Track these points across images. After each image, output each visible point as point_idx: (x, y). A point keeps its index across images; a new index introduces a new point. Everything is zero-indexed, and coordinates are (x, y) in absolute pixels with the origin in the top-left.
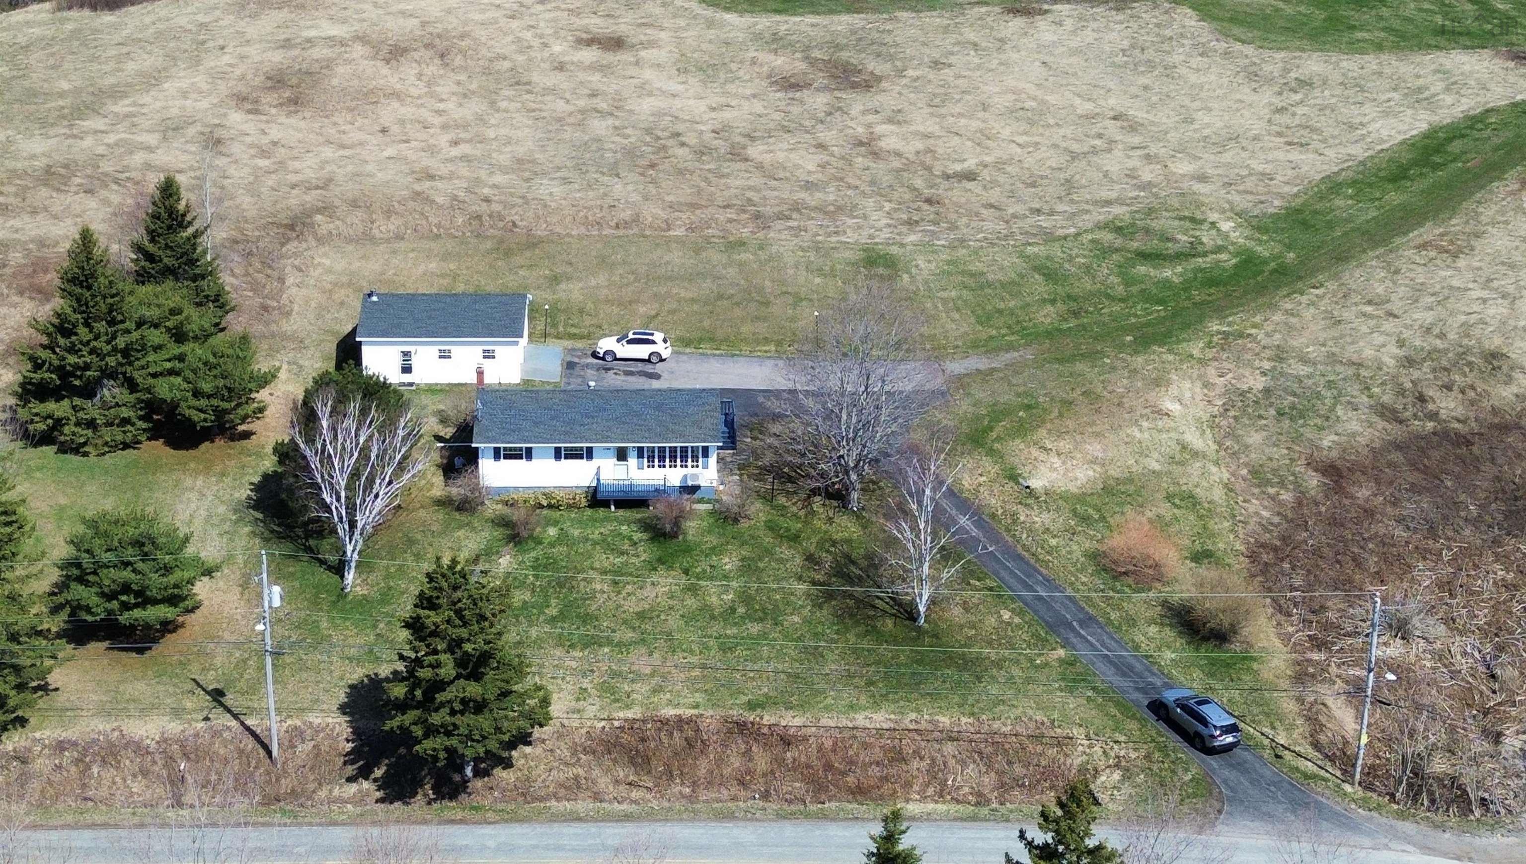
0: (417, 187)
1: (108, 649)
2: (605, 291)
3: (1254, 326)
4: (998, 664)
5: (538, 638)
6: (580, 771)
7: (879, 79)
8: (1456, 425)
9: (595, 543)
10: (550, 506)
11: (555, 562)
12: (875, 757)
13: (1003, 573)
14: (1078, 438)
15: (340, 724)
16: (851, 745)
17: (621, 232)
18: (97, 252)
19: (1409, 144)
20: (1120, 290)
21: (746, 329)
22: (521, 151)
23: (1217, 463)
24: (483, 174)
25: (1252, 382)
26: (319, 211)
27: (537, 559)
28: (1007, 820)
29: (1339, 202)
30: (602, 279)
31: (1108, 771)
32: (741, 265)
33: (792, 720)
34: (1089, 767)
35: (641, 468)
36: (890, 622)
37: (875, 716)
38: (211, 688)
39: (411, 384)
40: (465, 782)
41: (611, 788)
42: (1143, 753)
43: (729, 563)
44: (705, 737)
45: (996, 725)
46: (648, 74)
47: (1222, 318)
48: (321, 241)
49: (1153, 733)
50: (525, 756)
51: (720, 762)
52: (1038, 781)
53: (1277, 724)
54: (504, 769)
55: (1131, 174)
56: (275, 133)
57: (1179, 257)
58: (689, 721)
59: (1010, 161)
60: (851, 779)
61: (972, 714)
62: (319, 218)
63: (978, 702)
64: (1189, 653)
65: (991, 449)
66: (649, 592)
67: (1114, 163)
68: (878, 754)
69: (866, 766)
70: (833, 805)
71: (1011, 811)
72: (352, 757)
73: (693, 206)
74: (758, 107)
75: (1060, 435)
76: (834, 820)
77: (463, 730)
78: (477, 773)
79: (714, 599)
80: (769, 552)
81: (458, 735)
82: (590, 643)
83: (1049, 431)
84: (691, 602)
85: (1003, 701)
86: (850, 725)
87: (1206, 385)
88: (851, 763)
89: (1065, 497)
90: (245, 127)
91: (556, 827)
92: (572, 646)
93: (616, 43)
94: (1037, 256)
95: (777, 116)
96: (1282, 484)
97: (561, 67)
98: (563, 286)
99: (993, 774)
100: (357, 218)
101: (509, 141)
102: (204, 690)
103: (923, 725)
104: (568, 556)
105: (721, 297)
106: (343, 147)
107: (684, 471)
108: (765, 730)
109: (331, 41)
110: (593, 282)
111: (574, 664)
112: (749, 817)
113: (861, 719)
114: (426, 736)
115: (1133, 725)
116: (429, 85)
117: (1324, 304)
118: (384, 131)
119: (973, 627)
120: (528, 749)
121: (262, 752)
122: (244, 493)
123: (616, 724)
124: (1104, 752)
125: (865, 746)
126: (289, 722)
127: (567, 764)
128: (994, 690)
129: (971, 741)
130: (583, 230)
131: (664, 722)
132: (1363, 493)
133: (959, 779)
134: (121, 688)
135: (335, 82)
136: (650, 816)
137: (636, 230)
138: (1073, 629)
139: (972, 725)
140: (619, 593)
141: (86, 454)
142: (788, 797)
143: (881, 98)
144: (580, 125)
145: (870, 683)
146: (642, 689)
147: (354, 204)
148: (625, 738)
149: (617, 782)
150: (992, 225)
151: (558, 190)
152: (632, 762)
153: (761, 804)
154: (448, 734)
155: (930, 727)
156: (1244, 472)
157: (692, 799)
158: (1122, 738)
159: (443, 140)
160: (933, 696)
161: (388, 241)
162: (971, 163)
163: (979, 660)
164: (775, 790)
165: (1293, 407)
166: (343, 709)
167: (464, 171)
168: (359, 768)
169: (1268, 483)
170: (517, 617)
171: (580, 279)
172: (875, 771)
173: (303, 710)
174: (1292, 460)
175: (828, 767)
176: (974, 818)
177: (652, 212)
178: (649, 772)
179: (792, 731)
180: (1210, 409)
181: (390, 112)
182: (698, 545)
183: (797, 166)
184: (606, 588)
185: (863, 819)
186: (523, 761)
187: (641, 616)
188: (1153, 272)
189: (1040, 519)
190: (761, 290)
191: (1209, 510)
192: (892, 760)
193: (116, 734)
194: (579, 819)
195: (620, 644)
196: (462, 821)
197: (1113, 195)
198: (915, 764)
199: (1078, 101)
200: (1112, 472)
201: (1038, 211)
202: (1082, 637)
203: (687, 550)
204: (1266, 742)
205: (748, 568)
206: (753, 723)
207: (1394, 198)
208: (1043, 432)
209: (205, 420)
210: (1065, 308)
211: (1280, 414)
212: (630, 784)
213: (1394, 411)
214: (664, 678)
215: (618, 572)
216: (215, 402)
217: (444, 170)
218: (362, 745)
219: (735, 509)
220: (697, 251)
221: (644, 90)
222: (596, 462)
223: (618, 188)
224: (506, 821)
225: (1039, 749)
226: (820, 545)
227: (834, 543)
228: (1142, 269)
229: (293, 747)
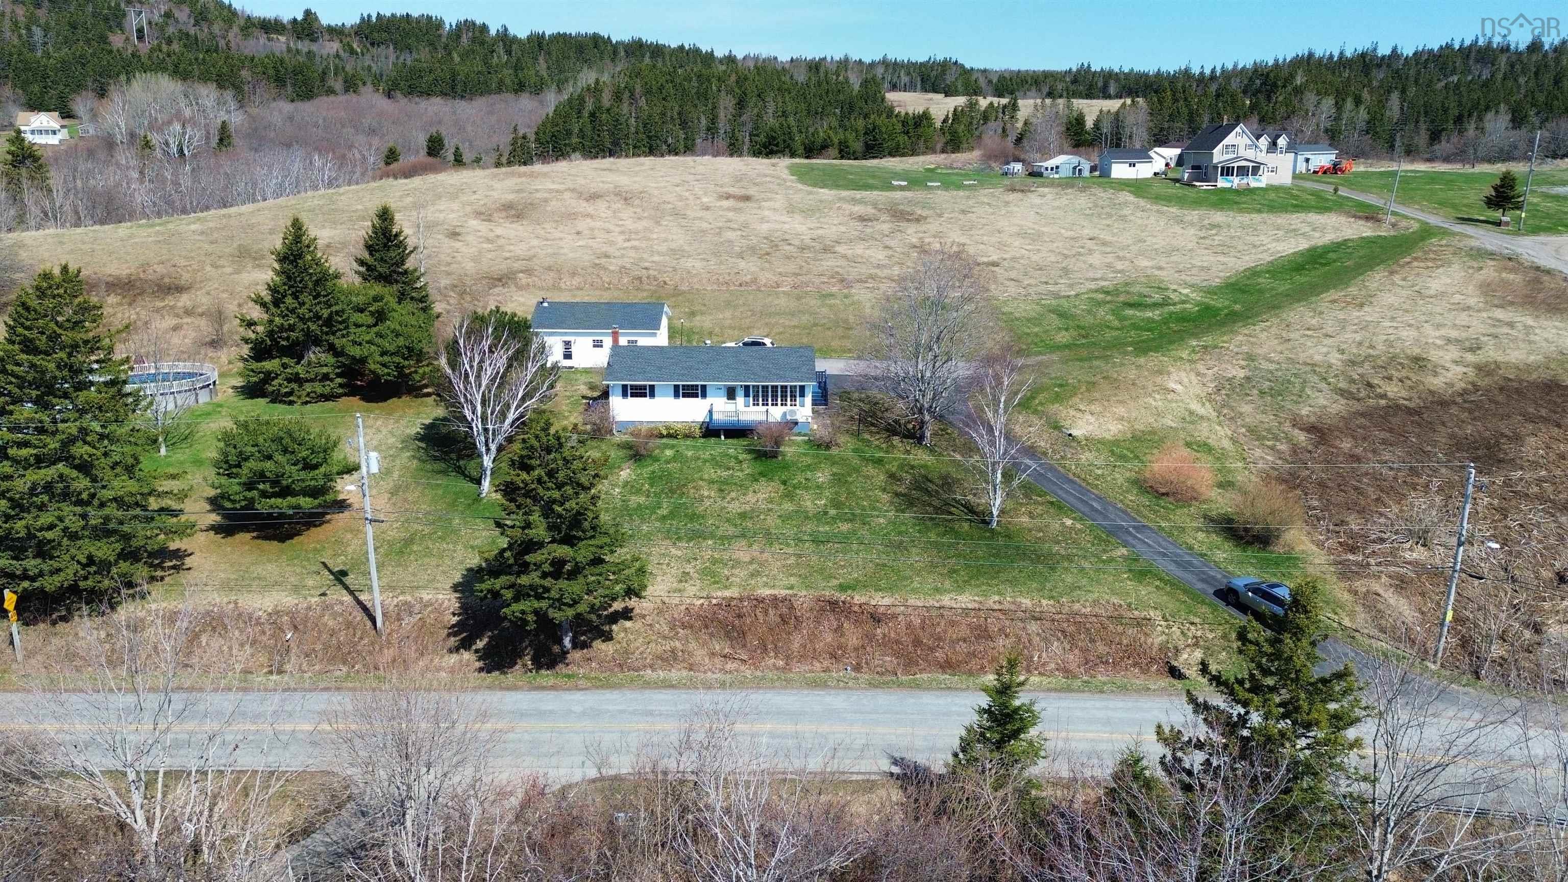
0: (597, 261)
1: (254, 538)
2: (729, 321)
3: (1224, 342)
4: (1069, 558)
5: (649, 532)
6: (678, 644)
7: (926, 218)
8: (1405, 402)
9: (705, 461)
10: (670, 436)
11: (669, 474)
12: (962, 634)
13: (1060, 492)
14: (1106, 403)
15: (449, 600)
16: (938, 624)
17: (742, 289)
18: (305, 240)
19: (1301, 254)
20: (1116, 323)
21: (835, 344)
22: (674, 245)
23: (1220, 424)
24: (645, 256)
25: (1235, 373)
26: (522, 272)
27: (653, 472)
28: (1102, 692)
29: (1260, 280)
30: (728, 314)
31: (1188, 650)
32: (830, 306)
33: (881, 600)
34: (1170, 645)
35: (747, 405)
36: (966, 525)
37: (959, 598)
38: (337, 569)
39: (571, 368)
40: (565, 653)
41: (707, 660)
42: (1219, 633)
43: (822, 477)
44: (799, 614)
45: (1077, 606)
46: (767, 213)
47: (1199, 339)
48: (520, 288)
49: (1226, 616)
50: (625, 630)
51: (813, 637)
52: (1122, 659)
53: (1339, 610)
54: (604, 641)
55: (1109, 266)
56: (499, 231)
57: (1155, 305)
58: (784, 600)
59: (1022, 257)
60: (939, 655)
61: (1052, 597)
62: (521, 275)
63: (1055, 587)
64: (1238, 553)
65: (1036, 410)
66: (751, 497)
67: (1096, 259)
68: (964, 631)
69: (954, 642)
70: (925, 676)
71: (1105, 683)
72: (455, 630)
73: (797, 275)
74: (843, 229)
75: (1091, 401)
76: (928, 689)
77: (554, 594)
78: (576, 645)
79: (809, 503)
80: (857, 470)
81: (549, 598)
82: (697, 536)
83: (1081, 399)
84: (788, 506)
85: (1079, 588)
86: (937, 605)
87: (1198, 374)
88: (940, 639)
89: (1101, 442)
90: (479, 228)
91: (648, 694)
92: (679, 539)
93: (747, 198)
94: (1049, 305)
95: (856, 233)
96: (1276, 438)
97: (707, 208)
98: (698, 318)
99: (1077, 651)
100: (550, 277)
101: (666, 240)
102: (330, 571)
103: (1006, 606)
104: (681, 470)
105: (816, 325)
106: (547, 240)
107: (784, 408)
108: (856, 609)
109: (551, 191)
110: (721, 316)
111: (679, 553)
112: (843, 686)
113: (946, 600)
114: (516, 599)
115: (1204, 609)
116: (614, 212)
117: (1274, 330)
118: (578, 233)
119: (1040, 530)
120: (628, 624)
121: (369, 624)
122: (416, 429)
123: (714, 601)
124: (1182, 633)
125: (953, 623)
126: (401, 598)
127: (665, 638)
128: (1069, 579)
129: (1053, 620)
130: (715, 287)
131: (760, 600)
132: (1346, 445)
133: (1044, 655)
134: (252, 569)
135: (549, 209)
136: (742, 684)
137: (754, 287)
138: (1130, 533)
139: (1053, 606)
140: (724, 498)
141: (291, 403)
142: (879, 669)
143: (928, 226)
144: (719, 234)
145: (953, 571)
146: (741, 574)
147: (549, 269)
148: (721, 615)
149: (713, 654)
150: (1013, 289)
151: (699, 265)
152: (728, 635)
153: (853, 674)
154: (539, 597)
155: (1013, 607)
156: (1244, 430)
157: (786, 669)
158: (1197, 620)
159: (620, 239)
160: (1013, 582)
161: (570, 290)
162: (994, 258)
163: (1051, 555)
164: (867, 663)
165: (1271, 389)
166: (456, 588)
167: (632, 254)
168: (462, 639)
169: (1264, 438)
170: (630, 515)
171: (711, 314)
172: (962, 647)
173: (418, 588)
174: (1280, 423)
175: (917, 643)
176: (1068, 689)
177: (766, 277)
178: (744, 646)
179: (882, 610)
180: (1206, 389)
181: (582, 225)
182: (794, 464)
183: (871, 257)
184: (713, 494)
185: (956, 689)
186: (623, 635)
187: (743, 516)
188: (1138, 314)
189: (1086, 457)
190: (846, 321)
191: (1223, 454)
192: (977, 638)
193: (232, 606)
194: (672, 687)
195: (722, 538)
196: (553, 688)
197: (1099, 276)
198: (1001, 641)
199: (1063, 231)
200: (1136, 427)
201: (1046, 283)
202: (1139, 539)
203: (786, 467)
204: (1335, 625)
205: (839, 480)
206: (844, 602)
207: (1299, 279)
208: (1076, 400)
209: (389, 374)
210: (1076, 333)
211: (1262, 393)
212: (725, 657)
213: (1351, 393)
214: (761, 564)
215: (725, 482)
216: (397, 359)
217: (618, 254)
218: (466, 619)
219: (827, 439)
220: (799, 298)
221: (763, 220)
222: (709, 400)
223: (742, 264)
224: (597, 688)
225: (1120, 629)
226: (901, 467)
227: (913, 467)
228: (1130, 312)
229: (399, 619)
